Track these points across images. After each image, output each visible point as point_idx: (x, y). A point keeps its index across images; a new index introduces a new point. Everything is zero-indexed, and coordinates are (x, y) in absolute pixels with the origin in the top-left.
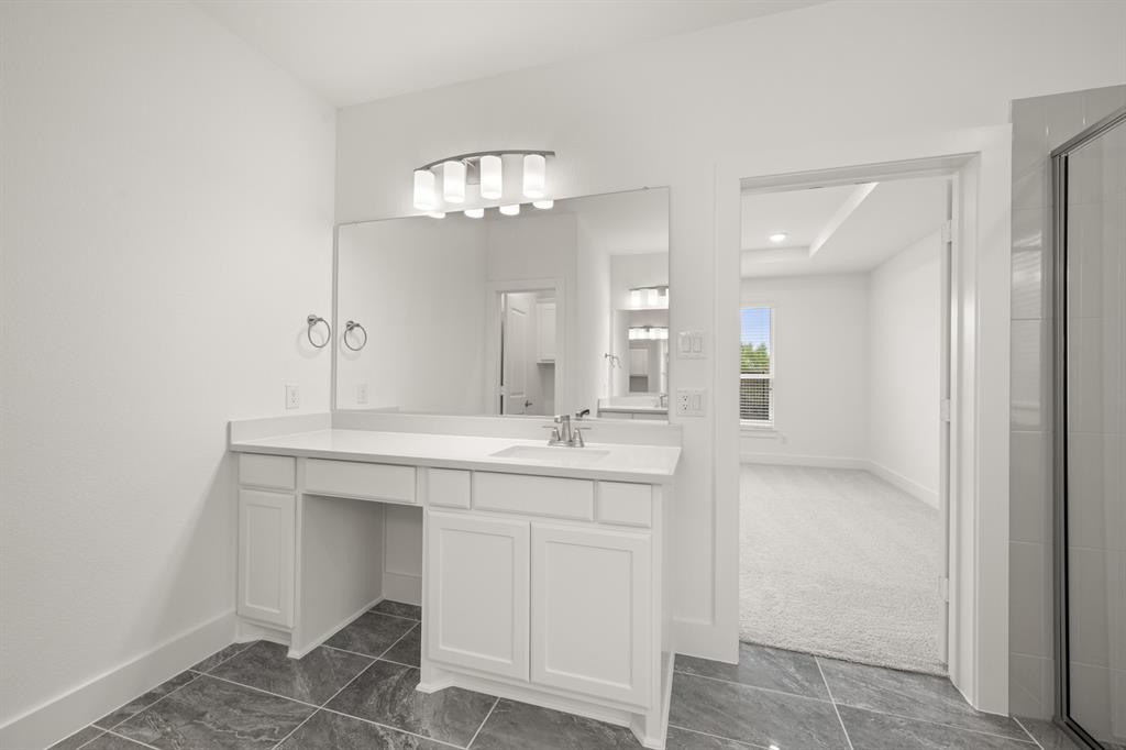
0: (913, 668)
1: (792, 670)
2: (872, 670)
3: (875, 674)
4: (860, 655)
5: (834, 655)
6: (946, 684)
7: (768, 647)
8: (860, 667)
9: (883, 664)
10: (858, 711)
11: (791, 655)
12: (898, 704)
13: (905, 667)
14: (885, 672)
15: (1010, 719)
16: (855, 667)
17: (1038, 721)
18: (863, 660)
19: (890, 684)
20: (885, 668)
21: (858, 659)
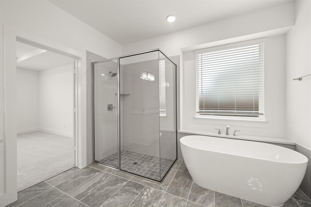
0: (69, 169)
1: (39, 188)
2: (60, 174)
3: (61, 175)
4: (56, 173)
5: (49, 177)
6: (75, 168)
7: (27, 188)
8: (57, 176)
9: (62, 172)
10: (60, 184)
11: (36, 185)
12: (68, 177)
13: (67, 170)
14: (63, 173)
15: (87, 166)
16: (56, 177)
17: (91, 164)
18: (57, 174)
19: (65, 174)
20: (63, 172)
21: (56, 174)
